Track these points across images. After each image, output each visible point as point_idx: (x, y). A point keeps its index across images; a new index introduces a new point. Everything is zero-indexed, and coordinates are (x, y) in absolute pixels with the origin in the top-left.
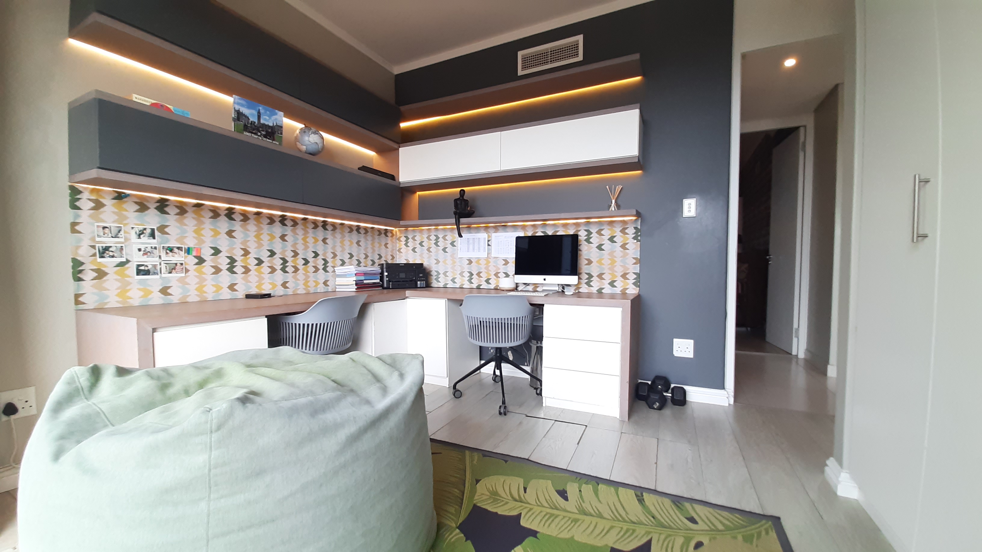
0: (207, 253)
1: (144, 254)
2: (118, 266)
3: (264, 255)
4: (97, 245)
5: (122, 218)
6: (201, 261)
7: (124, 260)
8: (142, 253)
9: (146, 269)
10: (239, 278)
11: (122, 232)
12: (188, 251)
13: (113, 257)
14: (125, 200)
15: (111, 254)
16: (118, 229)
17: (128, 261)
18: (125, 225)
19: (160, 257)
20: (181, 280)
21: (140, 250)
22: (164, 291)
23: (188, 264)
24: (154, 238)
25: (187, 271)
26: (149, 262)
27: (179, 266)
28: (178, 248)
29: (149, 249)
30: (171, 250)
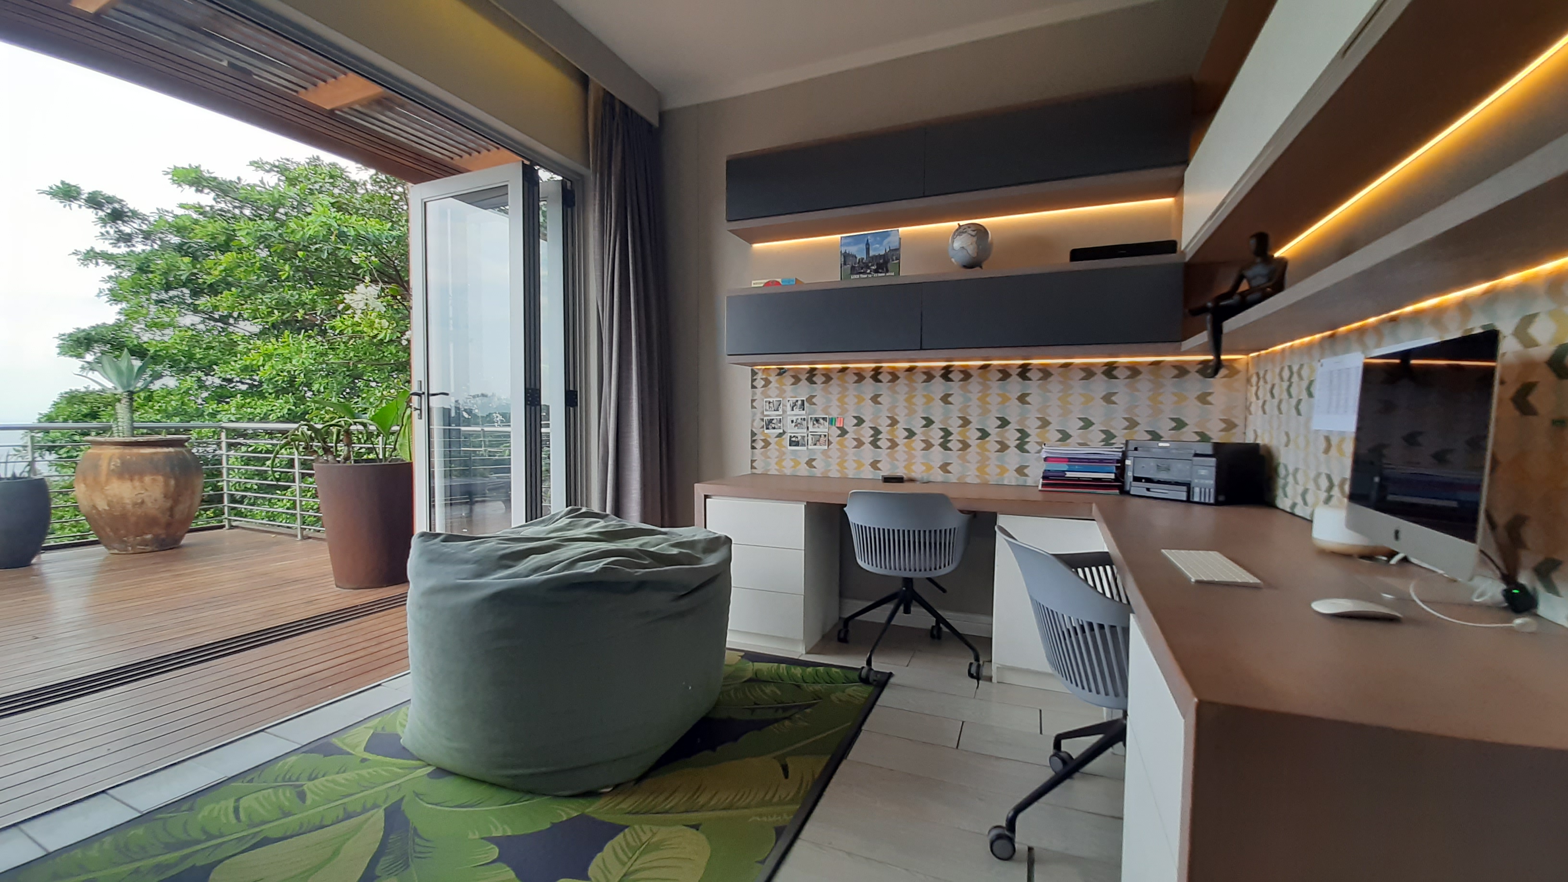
0: (849, 424)
1: (796, 426)
2: (777, 437)
3: (917, 425)
4: (765, 418)
5: (781, 393)
6: (843, 432)
7: (781, 431)
8: (794, 424)
9: (797, 440)
10: (883, 454)
11: (781, 406)
12: (831, 421)
13: (774, 428)
14: (784, 374)
15: (773, 426)
16: (778, 403)
17: (784, 432)
18: (783, 398)
19: (808, 428)
20: (824, 452)
21: (792, 421)
22: (810, 463)
23: (831, 436)
24: (803, 410)
25: (830, 443)
26: (800, 432)
27: (822, 438)
28: (824, 419)
29: (799, 421)
30: (817, 420)
